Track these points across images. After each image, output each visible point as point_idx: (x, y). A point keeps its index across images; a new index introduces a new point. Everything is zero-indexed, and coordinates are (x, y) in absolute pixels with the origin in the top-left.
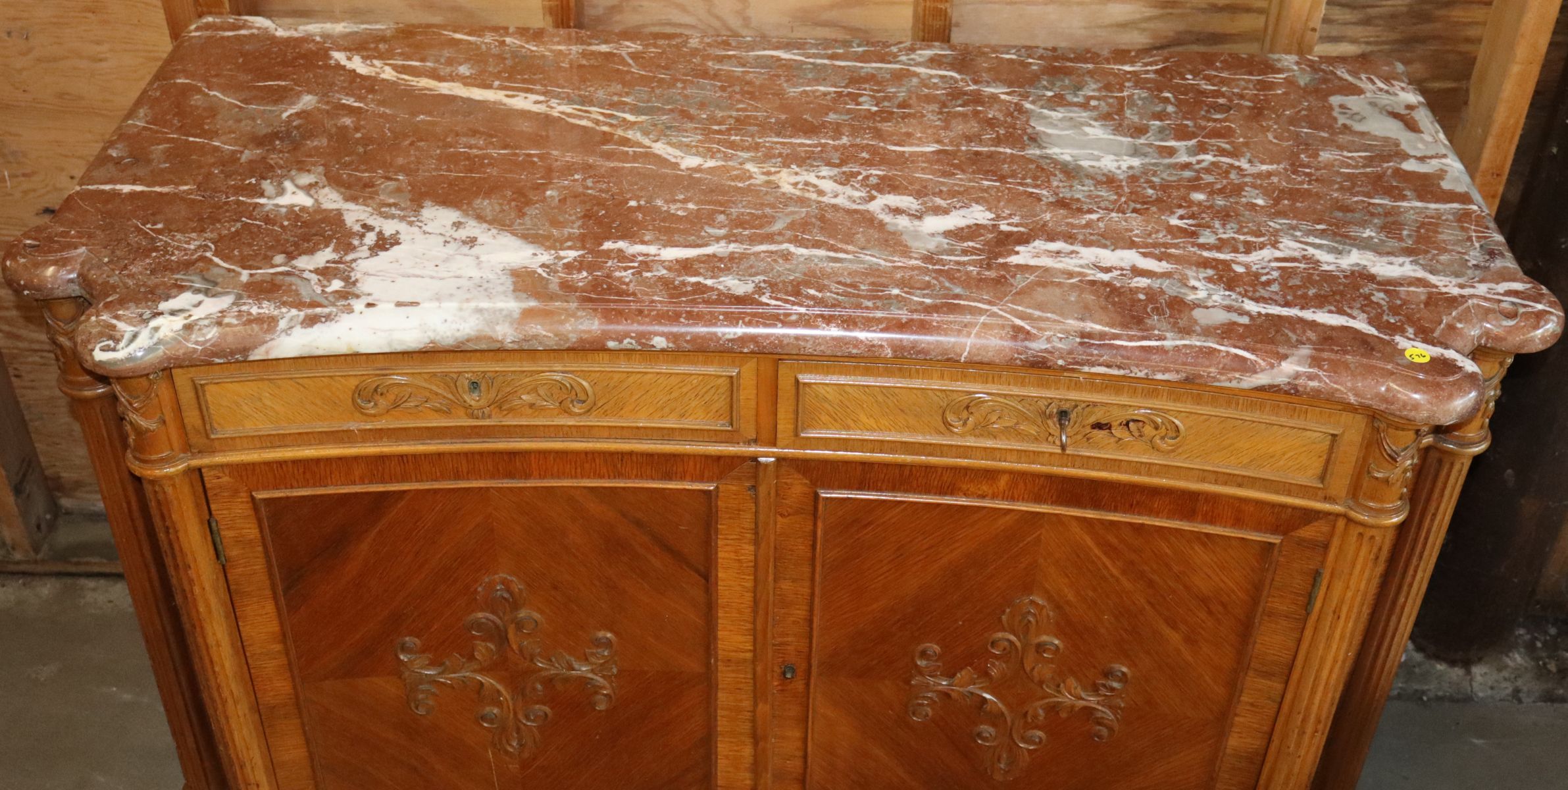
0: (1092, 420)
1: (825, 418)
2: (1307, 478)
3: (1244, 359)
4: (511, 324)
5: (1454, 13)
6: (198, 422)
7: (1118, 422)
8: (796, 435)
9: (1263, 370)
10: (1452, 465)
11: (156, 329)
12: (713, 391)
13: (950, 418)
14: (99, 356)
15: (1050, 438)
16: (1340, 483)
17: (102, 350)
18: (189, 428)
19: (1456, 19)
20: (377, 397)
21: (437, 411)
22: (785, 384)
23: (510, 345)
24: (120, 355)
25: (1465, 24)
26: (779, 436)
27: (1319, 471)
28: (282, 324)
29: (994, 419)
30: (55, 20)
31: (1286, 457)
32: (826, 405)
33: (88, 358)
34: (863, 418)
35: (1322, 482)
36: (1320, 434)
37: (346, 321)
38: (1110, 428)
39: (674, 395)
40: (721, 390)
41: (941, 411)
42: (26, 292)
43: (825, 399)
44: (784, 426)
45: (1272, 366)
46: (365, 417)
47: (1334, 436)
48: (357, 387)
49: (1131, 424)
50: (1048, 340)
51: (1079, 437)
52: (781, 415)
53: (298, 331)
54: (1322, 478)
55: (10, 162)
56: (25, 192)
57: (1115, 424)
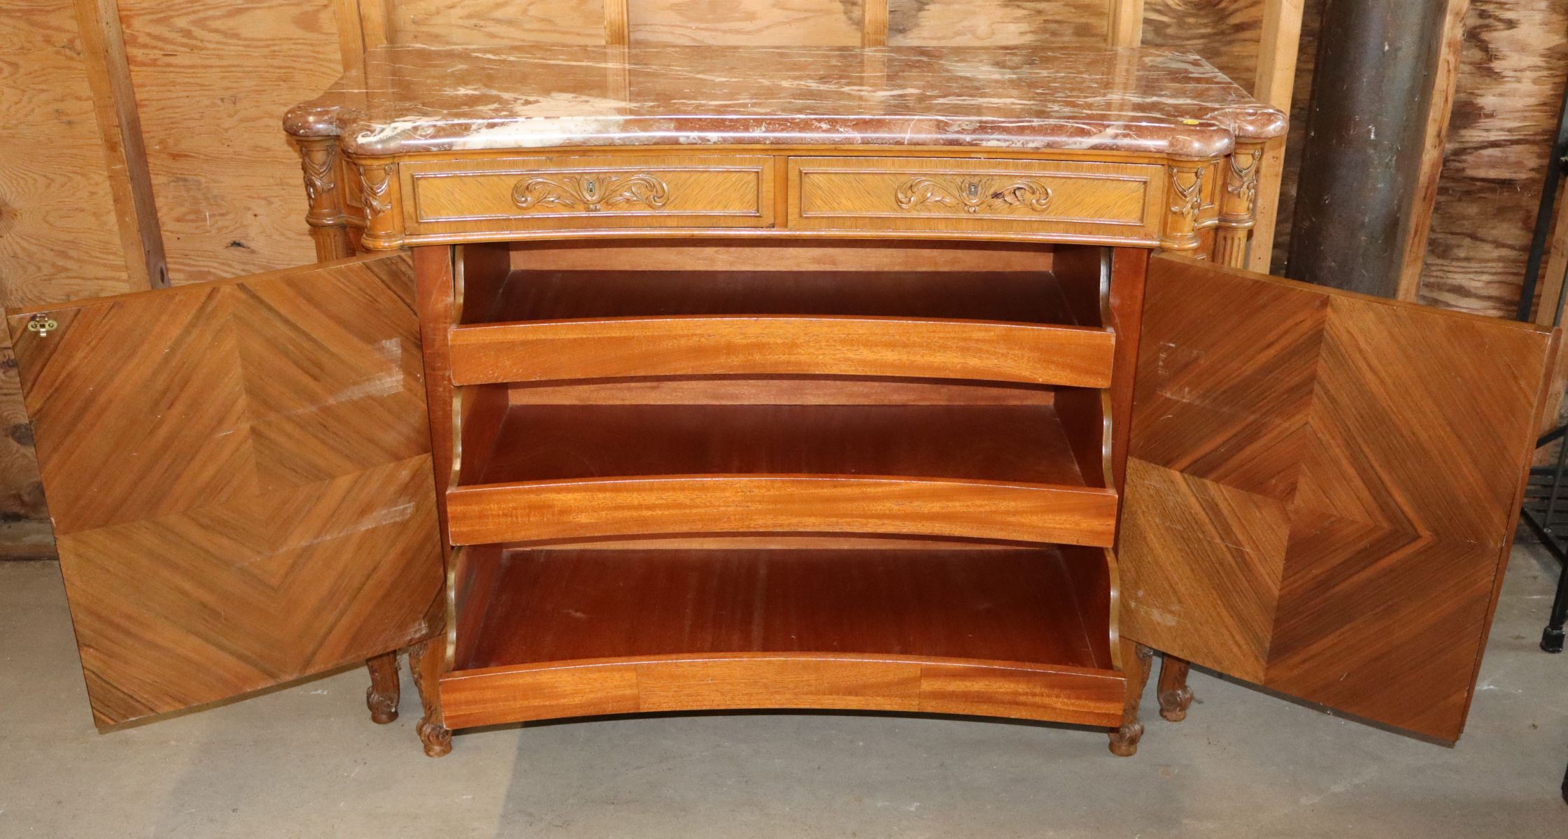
0: (992, 191)
1: (819, 202)
2: (1133, 220)
3: (1083, 129)
4: (619, 126)
5: (1235, 49)
6: (411, 210)
7: (1008, 191)
8: (801, 216)
9: (1095, 134)
10: (1233, 239)
11: (396, 128)
12: (745, 186)
13: (900, 196)
14: (361, 140)
15: (966, 208)
16: (1153, 223)
17: (363, 136)
18: (405, 213)
19: (1237, 54)
20: (527, 193)
21: (566, 205)
22: (793, 175)
23: (618, 141)
24: (372, 139)
25: (1244, 57)
26: (789, 218)
27: (1139, 214)
28: (474, 127)
29: (929, 195)
30: (255, 88)
31: (1118, 204)
32: (820, 192)
33: (354, 144)
34: (844, 201)
35: (1142, 222)
36: (1136, 184)
37: (513, 127)
38: (1003, 197)
39: (720, 190)
40: (751, 185)
41: (894, 193)
43: (820, 188)
44: (793, 211)
45: (1101, 132)
46: (519, 210)
47: (1145, 183)
48: (515, 185)
49: (1017, 192)
50: (959, 126)
51: (984, 205)
52: (790, 201)
53: (484, 130)
54: (1142, 219)
55: (210, 204)
56: (220, 229)
57: (1006, 193)
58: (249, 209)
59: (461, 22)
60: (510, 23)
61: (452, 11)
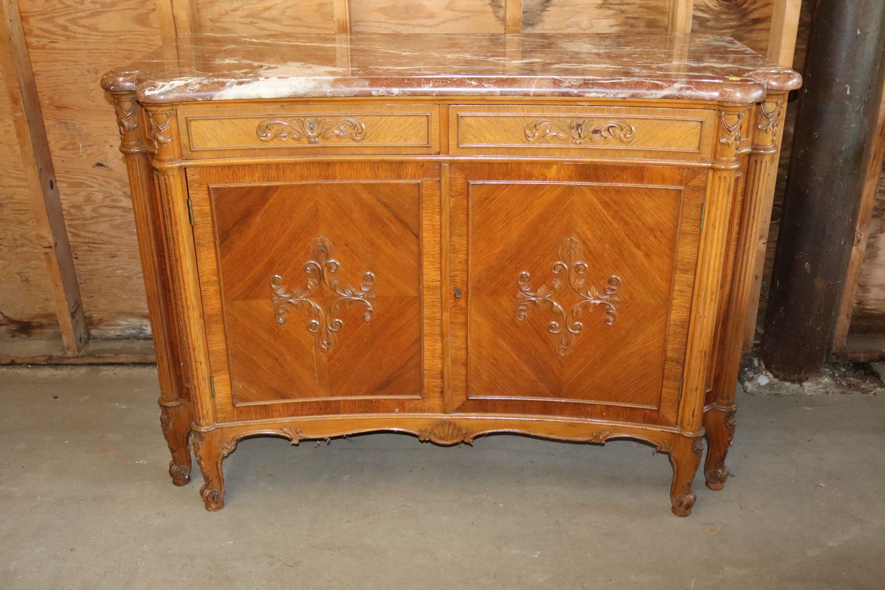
0: (592, 128)
1: (471, 137)
2: (692, 148)
3: (657, 84)
4: (330, 84)
5: (753, 36)
6: (186, 142)
7: (604, 129)
8: (458, 147)
9: (666, 88)
10: (761, 162)
11: (173, 85)
12: (419, 125)
13: (528, 132)
14: (148, 93)
15: (574, 141)
16: (707, 151)
17: (149, 90)
18: (182, 145)
19: (754, 39)
20: (267, 131)
21: (294, 139)
22: (453, 118)
23: (329, 94)
24: (156, 92)
25: (758, 41)
26: (450, 148)
27: (697, 144)
28: (228, 84)
29: (548, 131)
30: (110, 64)
31: (682, 138)
32: (471, 129)
33: (142, 95)
34: (488, 136)
35: (699, 150)
36: (695, 123)
37: (256, 84)
38: (600, 133)
39: (402, 128)
40: (423, 125)
41: (523, 130)
42: (112, 88)
43: (471, 126)
44: (453, 142)
45: (670, 86)
46: (262, 143)
47: (702, 122)
48: (259, 125)
49: (610, 129)
50: (569, 82)
51: (587, 139)
52: (451, 136)
53: (235, 86)
54: (699, 148)
55: (83, 139)
56: (89, 155)
57: (603, 130)
58: (107, 142)
59: (241, 20)
60: (273, 20)
61: (236, 13)
